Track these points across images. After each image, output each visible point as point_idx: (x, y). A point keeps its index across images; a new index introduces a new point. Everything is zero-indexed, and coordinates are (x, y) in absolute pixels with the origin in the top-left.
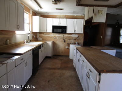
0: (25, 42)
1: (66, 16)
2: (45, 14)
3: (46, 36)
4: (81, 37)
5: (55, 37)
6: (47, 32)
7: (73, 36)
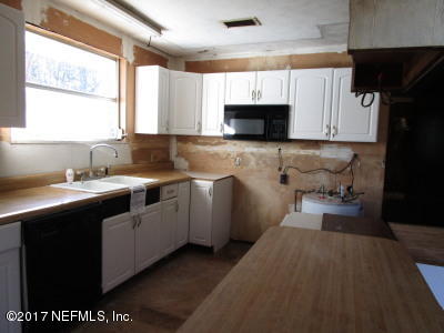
0: (70, 178)
1: (290, 56)
2: (204, 58)
3: (207, 152)
4: (372, 162)
5: (241, 155)
6: (204, 133)
7: (326, 153)
